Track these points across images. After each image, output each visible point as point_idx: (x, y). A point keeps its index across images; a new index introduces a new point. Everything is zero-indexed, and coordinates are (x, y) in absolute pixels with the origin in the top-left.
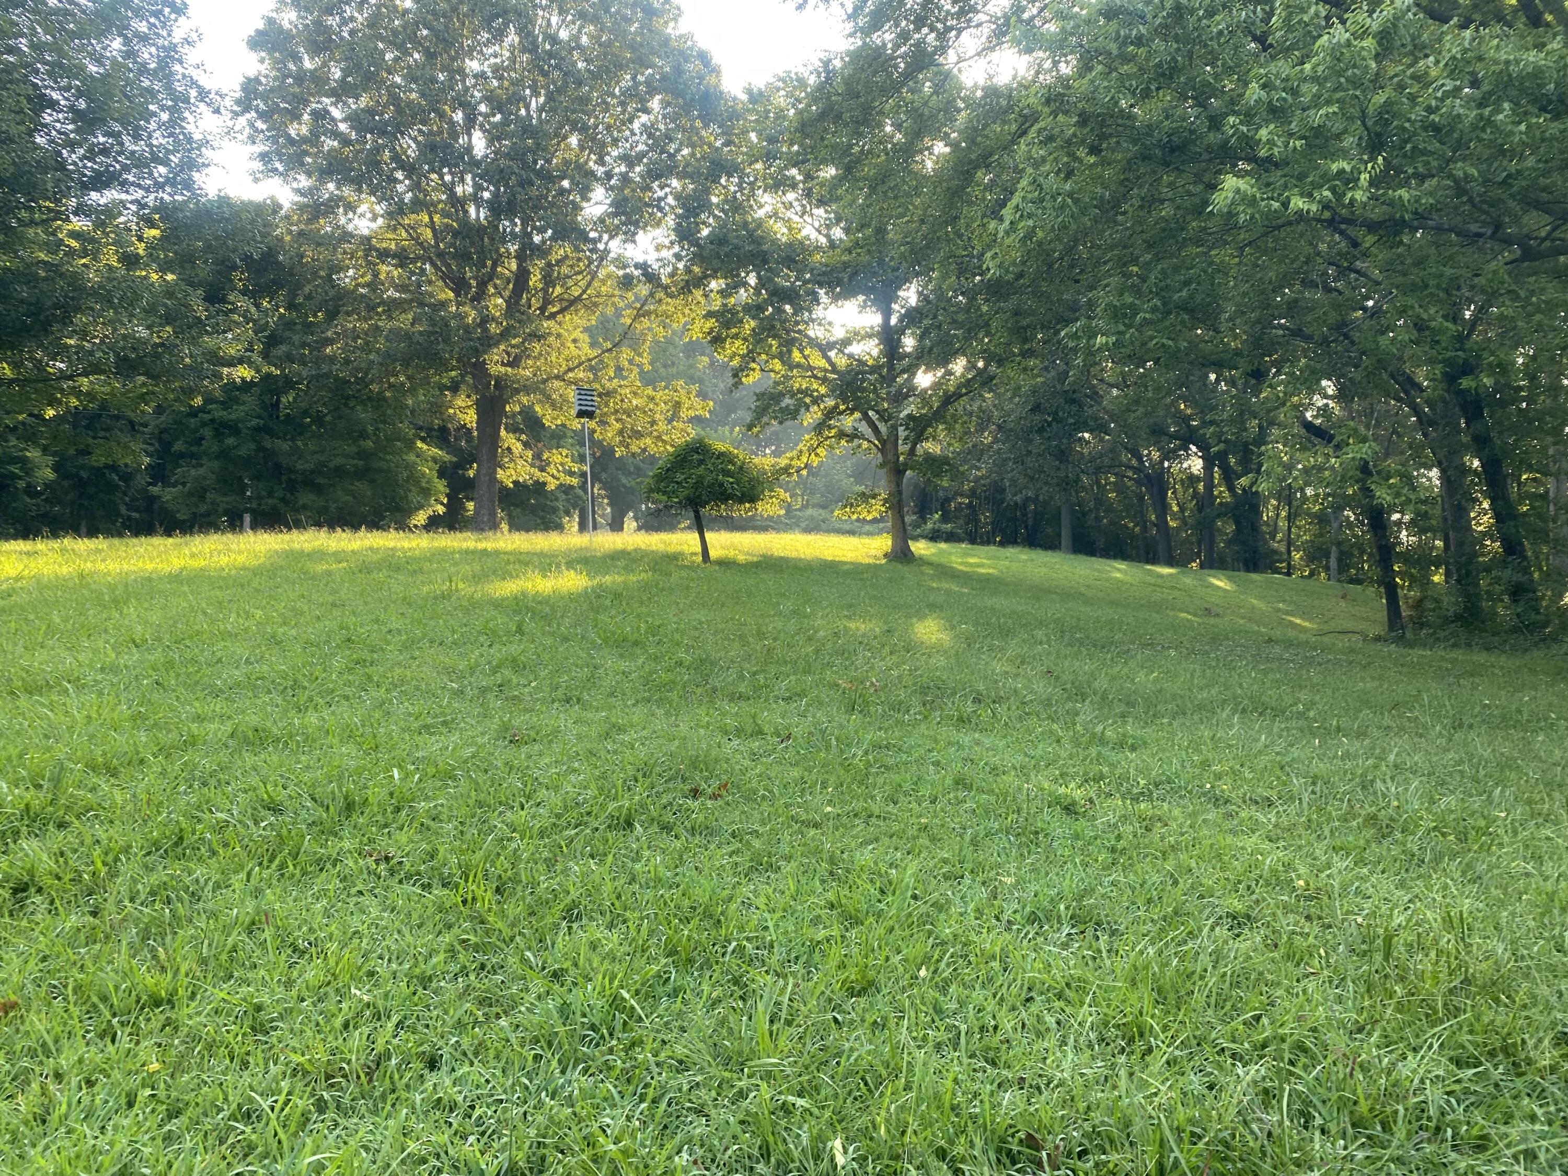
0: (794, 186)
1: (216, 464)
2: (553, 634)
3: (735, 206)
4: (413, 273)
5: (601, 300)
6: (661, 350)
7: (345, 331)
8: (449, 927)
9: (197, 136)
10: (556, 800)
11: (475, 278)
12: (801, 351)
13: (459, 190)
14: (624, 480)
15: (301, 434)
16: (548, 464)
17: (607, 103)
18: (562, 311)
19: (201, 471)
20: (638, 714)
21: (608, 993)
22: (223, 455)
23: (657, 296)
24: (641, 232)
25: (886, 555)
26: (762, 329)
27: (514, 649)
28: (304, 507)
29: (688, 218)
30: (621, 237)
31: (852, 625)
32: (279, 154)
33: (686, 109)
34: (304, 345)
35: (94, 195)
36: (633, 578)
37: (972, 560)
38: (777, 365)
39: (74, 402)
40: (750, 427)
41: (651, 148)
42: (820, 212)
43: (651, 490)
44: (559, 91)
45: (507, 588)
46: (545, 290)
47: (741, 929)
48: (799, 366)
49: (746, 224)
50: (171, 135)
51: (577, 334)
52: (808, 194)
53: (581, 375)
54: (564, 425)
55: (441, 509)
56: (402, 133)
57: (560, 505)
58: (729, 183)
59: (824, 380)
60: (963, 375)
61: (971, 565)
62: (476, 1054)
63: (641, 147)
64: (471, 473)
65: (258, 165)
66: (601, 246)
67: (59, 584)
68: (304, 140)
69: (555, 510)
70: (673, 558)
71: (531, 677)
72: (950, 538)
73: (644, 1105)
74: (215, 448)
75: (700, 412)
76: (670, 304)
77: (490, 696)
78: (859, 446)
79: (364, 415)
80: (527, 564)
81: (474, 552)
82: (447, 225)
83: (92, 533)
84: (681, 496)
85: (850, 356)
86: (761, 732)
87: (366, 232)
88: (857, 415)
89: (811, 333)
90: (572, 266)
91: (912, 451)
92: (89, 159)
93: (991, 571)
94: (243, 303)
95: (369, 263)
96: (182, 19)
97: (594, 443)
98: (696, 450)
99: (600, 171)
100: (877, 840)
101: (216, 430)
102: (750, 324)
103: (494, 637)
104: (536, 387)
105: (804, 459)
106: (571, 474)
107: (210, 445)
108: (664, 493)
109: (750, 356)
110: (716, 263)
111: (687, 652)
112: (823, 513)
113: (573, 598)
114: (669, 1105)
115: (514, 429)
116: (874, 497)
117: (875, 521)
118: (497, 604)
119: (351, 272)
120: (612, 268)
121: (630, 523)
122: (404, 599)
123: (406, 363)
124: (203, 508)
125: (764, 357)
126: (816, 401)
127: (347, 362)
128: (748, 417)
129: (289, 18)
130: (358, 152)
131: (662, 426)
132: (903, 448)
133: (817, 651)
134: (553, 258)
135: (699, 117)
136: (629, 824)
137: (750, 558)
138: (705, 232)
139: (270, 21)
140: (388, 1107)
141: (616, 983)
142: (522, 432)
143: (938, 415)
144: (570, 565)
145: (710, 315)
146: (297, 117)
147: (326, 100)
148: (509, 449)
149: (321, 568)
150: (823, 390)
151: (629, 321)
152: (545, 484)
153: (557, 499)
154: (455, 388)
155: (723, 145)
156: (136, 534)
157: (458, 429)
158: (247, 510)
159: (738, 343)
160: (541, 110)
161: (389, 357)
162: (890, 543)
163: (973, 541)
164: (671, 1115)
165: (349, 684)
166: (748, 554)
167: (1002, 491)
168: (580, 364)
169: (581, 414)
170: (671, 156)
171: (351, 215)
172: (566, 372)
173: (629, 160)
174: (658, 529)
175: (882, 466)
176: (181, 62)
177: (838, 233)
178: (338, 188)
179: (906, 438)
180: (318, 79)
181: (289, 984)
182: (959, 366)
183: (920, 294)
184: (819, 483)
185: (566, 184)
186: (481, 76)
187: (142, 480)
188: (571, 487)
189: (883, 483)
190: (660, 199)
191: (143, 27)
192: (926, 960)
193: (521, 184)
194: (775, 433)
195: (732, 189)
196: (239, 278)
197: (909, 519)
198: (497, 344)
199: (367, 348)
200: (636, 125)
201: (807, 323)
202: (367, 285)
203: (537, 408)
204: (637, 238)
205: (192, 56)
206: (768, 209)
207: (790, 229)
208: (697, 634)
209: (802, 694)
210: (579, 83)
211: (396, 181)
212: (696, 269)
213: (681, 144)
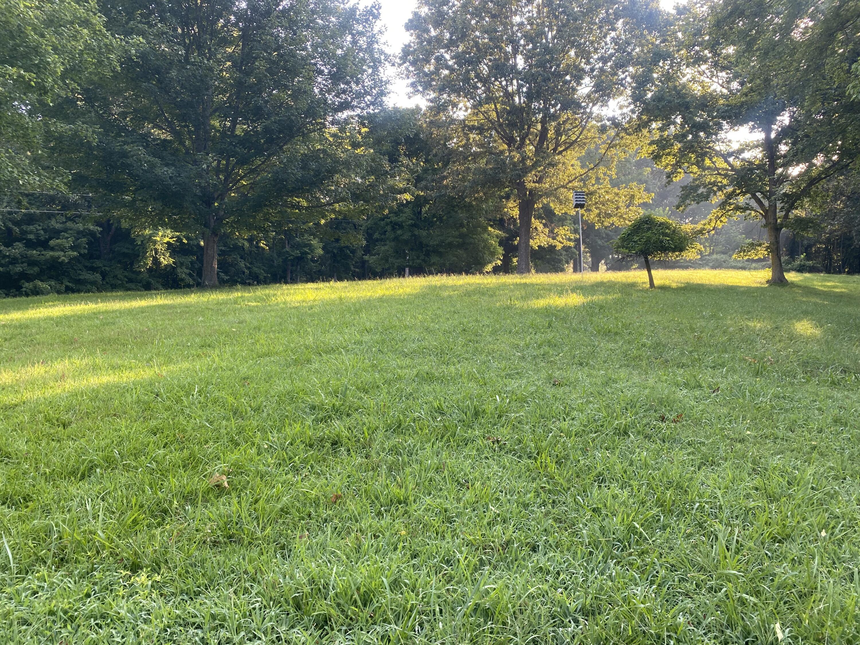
0: (705, 61)
1: (393, 244)
2: (568, 328)
3: (668, 77)
4: (485, 137)
5: (588, 141)
6: (622, 166)
7: (452, 172)
8: (534, 479)
9: (384, 79)
10: (583, 417)
11: (519, 136)
12: (711, 159)
13: (510, 89)
14: (600, 242)
15: (432, 226)
16: (557, 235)
17: (592, 29)
18: (565, 150)
19: (386, 248)
20: (623, 373)
21: (626, 522)
22: (396, 239)
23: (621, 135)
24: (611, 100)
25: (768, 282)
26: (685, 148)
27: (550, 336)
28: (434, 264)
29: (639, 88)
30: (599, 104)
31: (751, 324)
32: (420, 82)
33: (638, 25)
34: (433, 180)
35: (340, 114)
36: (610, 297)
37: (829, 284)
38: (695, 169)
39: (333, 216)
40: (678, 207)
41: (617, 51)
42: (724, 74)
43: (619, 247)
44: (564, 26)
45: (541, 303)
46: (557, 138)
47: (700, 496)
48: (709, 168)
49: (675, 87)
50: (373, 79)
51: (573, 162)
52: (716, 65)
53: (576, 184)
54: (566, 213)
55: (499, 263)
56: (480, 62)
57: (563, 258)
58: (665, 65)
59: (726, 176)
60: (822, 166)
61: (828, 287)
62: (557, 547)
63: (611, 51)
64: (516, 243)
65: (410, 89)
66: (588, 110)
67: (332, 303)
68: (432, 73)
69: (560, 261)
70: (633, 285)
71: (560, 351)
72: (812, 270)
73: (654, 587)
74: (393, 236)
75: (647, 200)
76: (628, 139)
77: (538, 360)
78: (750, 214)
79: (462, 215)
80: (550, 290)
81: (520, 284)
82: (504, 108)
83: (340, 279)
84: (637, 249)
85: (743, 160)
86: (700, 386)
87: (462, 117)
88: (748, 196)
89: (717, 148)
90: (571, 124)
91: (786, 216)
92: (338, 97)
93: (843, 290)
94: (405, 161)
95: (465, 134)
96: (378, 21)
97: (585, 222)
98: (646, 222)
99: (587, 68)
100: (782, 452)
101: (393, 226)
102: (677, 146)
103: (536, 329)
104: (550, 193)
105: (713, 224)
106: (570, 240)
107: (390, 235)
108: (627, 248)
109: (678, 165)
110: (657, 112)
111: (648, 339)
112: (724, 257)
113: (577, 309)
114: (668, 589)
115: (539, 217)
116: (760, 245)
117: (759, 260)
118: (536, 312)
119: (455, 140)
120: (594, 122)
121: (602, 267)
122: (488, 309)
123: (483, 186)
124: (387, 266)
125: (686, 164)
126: (720, 189)
127: (454, 188)
128: (676, 201)
129: (425, 11)
130: (458, 75)
131: (623, 210)
132: (780, 214)
133: (730, 340)
134: (561, 120)
135: (646, 28)
136: (626, 433)
137: (680, 285)
138: (649, 95)
139: (416, 14)
140: (515, 568)
141: (631, 518)
142: (543, 218)
143: (805, 193)
144: (573, 290)
145: (652, 143)
146: (428, 62)
147: (442, 51)
148: (536, 228)
149: (446, 294)
150: (725, 182)
151: (604, 151)
152: (555, 246)
153: (561, 255)
154: (508, 197)
155: (661, 42)
156: (360, 279)
157: (509, 219)
158: (407, 266)
159: (669, 158)
160: (554, 38)
161: (475, 183)
162: (771, 274)
163: (828, 272)
164: (669, 594)
165: (467, 352)
166: (678, 282)
167: (851, 239)
168: (576, 178)
169: (577, 206)
170: (629, 54)
171: (455, 109)
172: (568, 184)
173: (604, 60)
174: (620, 269)
175: (765, 226)
176: (377, 43)
177: (735, 85)
178: (449, 96)
179: (782, 208)
180: (438, 40)
181: (459, 500)
182: (819, 160)
183: (791, 117)
184: (722, 239)
185: (568, 78)
186: (521, 24)
187: (360, 253)
188: (570, 247)
189: (765, 237)
190: (622, 79)
191: (360, 28)
192: (825, 527)
193: (544, 81)
194: (693, 210)
195: (667, 67)
196: (402, 149)
197: (784, 258)
198: (530, 171)
199: (464, 179)
200: (608, 39)
201: (714, 142)
202: (463, 146)
203: (552, 205)
204: (609, 103)
205: (382, 39)
206: (689, 76)
207: (703, 87)
208: (652, 329)
209: (723, 365)
210: (575, 20)
211: (478, 88)
212: (644, 117)
213: (635, 45)
